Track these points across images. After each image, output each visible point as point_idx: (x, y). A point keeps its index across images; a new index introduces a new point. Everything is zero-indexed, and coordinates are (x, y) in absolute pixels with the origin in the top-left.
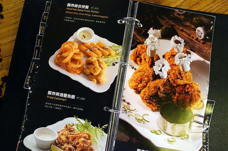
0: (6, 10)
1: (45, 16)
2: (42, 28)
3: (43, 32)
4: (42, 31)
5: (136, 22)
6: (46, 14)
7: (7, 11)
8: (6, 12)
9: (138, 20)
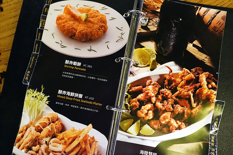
0: (6, 3)
2: (43, 21)
3: (43, 26)
9: (144, 13)
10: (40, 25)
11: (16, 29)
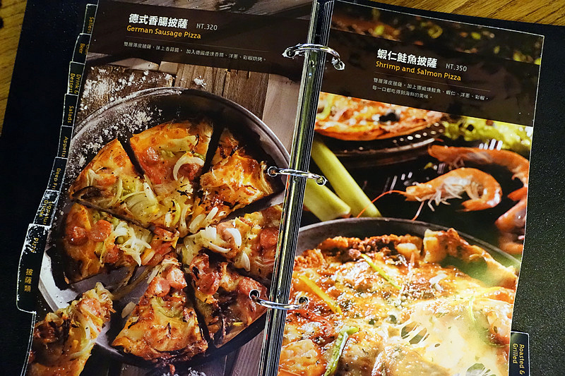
0: (11, 5)
1: (82, 45)
2: (75, 78)
3: (76, 89)
4: (74, 86)
5: (330, 56)
6: (84, 39)
7: (12, 7)
8: (10, 9)
9: (335, 50)
10: (68, 89)
11: (11, 85)
